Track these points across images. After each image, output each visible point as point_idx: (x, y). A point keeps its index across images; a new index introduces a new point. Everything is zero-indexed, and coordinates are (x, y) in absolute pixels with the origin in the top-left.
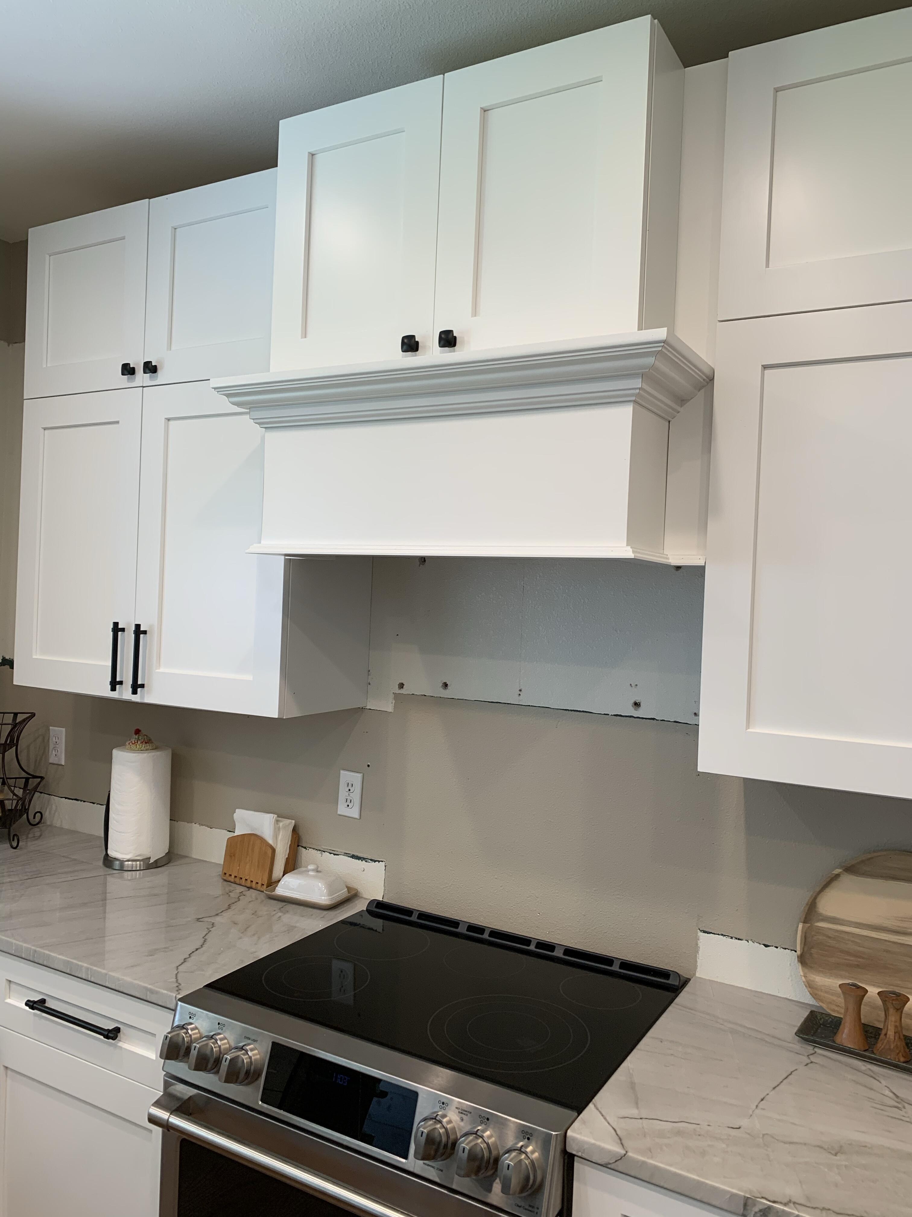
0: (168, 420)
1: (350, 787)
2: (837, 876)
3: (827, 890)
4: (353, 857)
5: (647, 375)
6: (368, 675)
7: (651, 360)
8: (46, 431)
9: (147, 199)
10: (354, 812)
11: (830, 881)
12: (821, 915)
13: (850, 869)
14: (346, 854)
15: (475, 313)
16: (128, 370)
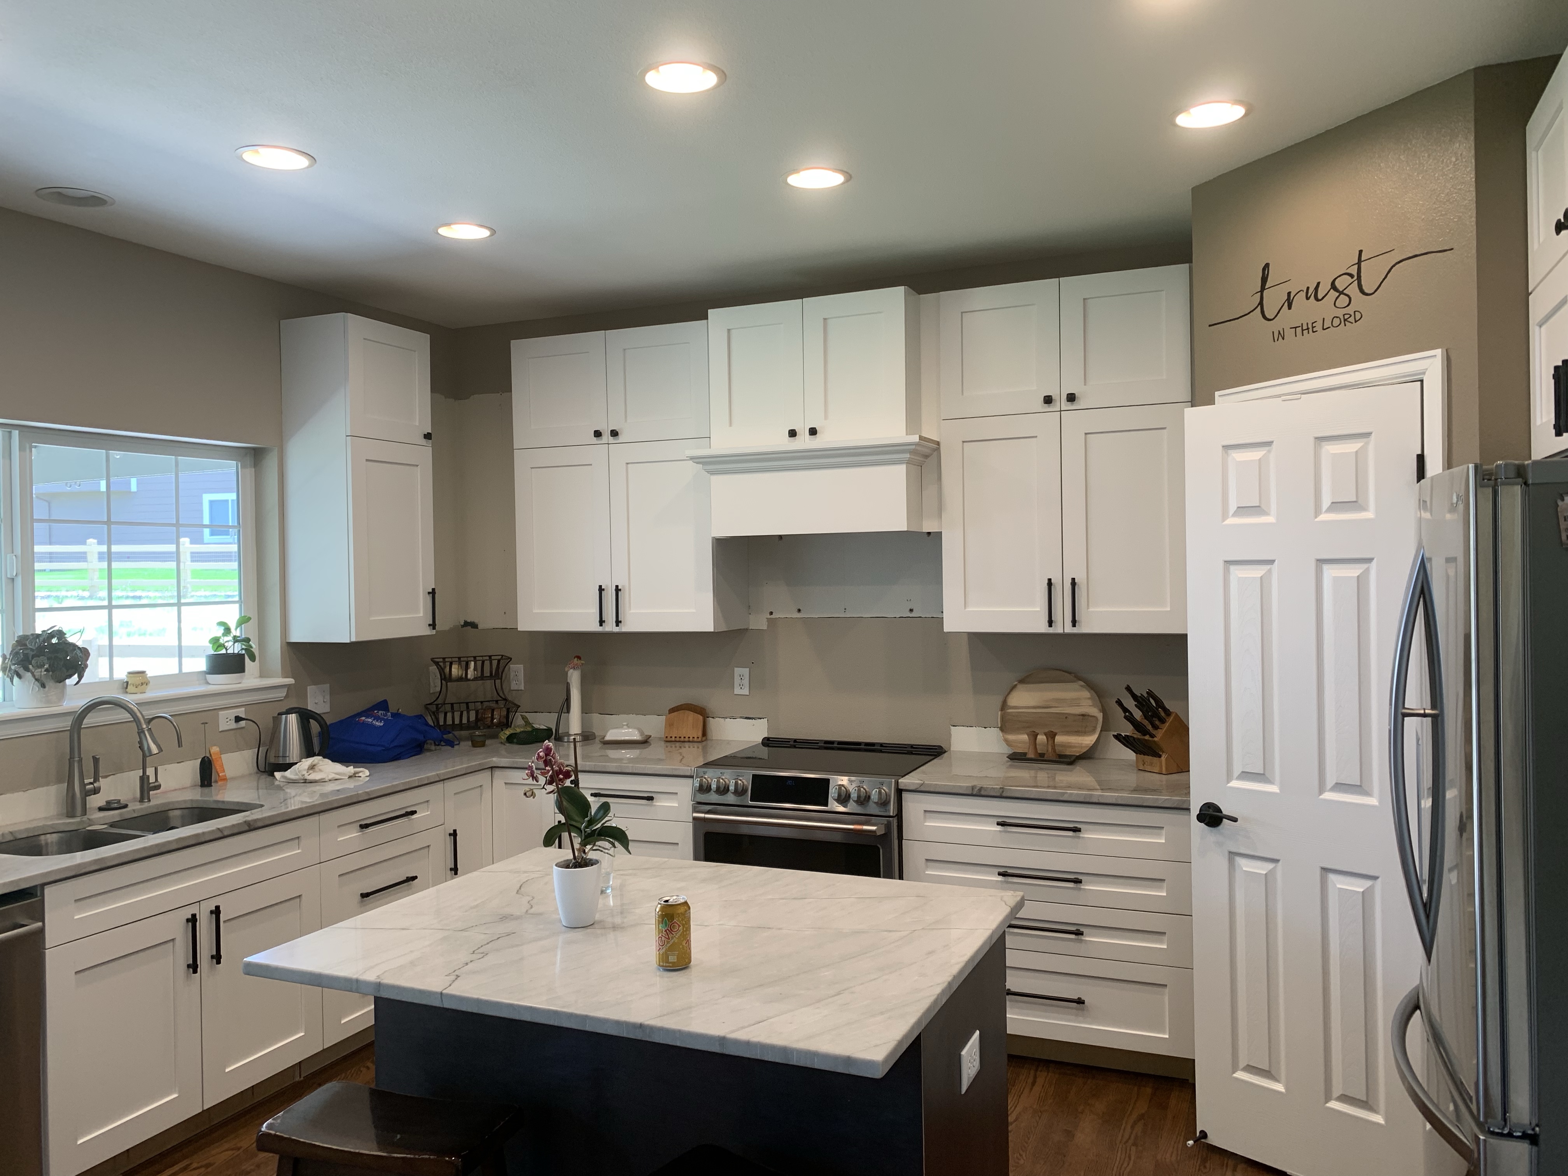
0: (627, 464)
1: (742, 677)
2: (1016, 685)
3: (1012, 693)
4: (747, 718)
5: (912, 452)
6: (749, 609)
7: (914, 447)
8: (533, 469)
9: (604, 331)
10: (746, 691)
11: (1014, 688)
12: (1009, 706)
13: (1022, 681)
14: (741, 717)
15: (826, 418)
16: (598, 434)
